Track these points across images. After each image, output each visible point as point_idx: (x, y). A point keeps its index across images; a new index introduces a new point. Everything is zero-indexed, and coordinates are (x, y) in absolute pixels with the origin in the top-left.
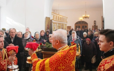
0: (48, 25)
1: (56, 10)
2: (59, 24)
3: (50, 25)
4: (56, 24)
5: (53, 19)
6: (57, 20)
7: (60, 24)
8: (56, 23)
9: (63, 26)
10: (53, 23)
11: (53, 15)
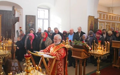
0: (91, 24)
1: (111, 8)
2: (108, 23)
3: (93, 24)
4: (103, 24)
5: (99, 17)
6: (105, 19)
7: (110, 23)
8: (104, 22)
9: (115, 25)
10: (98, 22)
11: (100, 13)
